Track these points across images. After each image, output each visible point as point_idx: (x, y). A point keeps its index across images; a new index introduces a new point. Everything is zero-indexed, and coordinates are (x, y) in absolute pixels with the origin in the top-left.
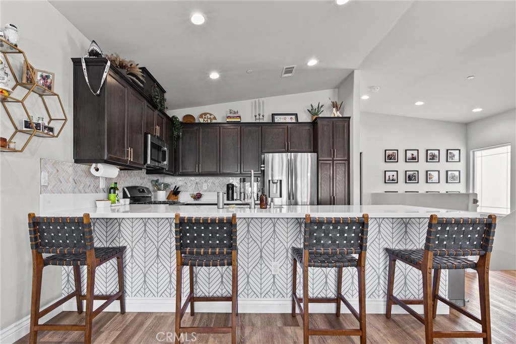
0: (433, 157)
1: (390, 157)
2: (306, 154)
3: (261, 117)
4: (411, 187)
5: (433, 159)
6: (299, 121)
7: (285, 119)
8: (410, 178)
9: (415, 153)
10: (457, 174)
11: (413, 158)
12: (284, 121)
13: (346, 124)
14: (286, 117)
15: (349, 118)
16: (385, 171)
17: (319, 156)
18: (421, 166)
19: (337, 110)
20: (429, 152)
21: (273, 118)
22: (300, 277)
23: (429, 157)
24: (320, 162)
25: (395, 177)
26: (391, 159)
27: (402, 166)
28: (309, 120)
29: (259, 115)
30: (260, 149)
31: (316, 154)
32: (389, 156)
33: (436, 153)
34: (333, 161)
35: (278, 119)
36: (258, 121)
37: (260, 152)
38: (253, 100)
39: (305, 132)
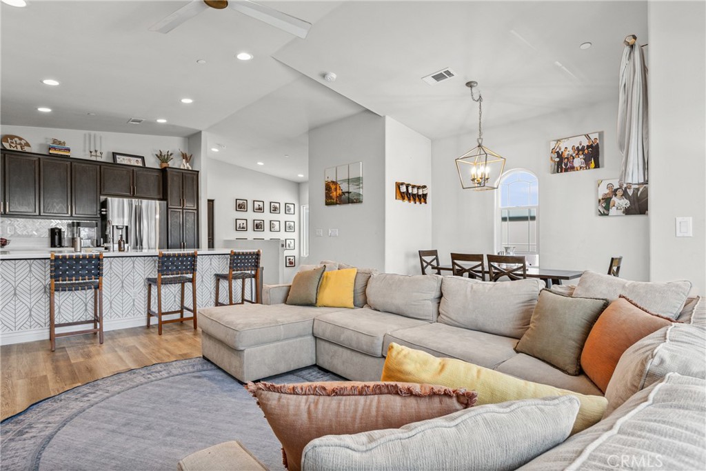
0: (275, 209)
1: (241, 207)
2: (153, 201)
3: (98, 154)
4: (259, 235)
5: (275, 210)
6: (146, 166)
7: (130, 160)
8: (257, 227)
9: (261, 204)
10: (292, 224)
11: (260, 209)
12: (128, 163)
13: (195, 177)
14: (131, 158)
15: (198, 172)
16: (236, 220)
17: (169, 204)
18: (266, 216)
19: (187, 162)
20: (272, 204)
21: (114, 158)
22: (155, 299)
23: (272, 209)
24: (170, 210)
25: (245, 225)
26: (241, 208)
27: (250, 216)
28: (158, 167)
29: (96, 151)
30: (99, 190)
31: (165, 202)
32: (239, 205)
33: (277, 205)
34: (183, 209)
35: (120, 160)
36: (93, 158)
37: (98, 193)
38: (87, 132)
39: (154, 179)
